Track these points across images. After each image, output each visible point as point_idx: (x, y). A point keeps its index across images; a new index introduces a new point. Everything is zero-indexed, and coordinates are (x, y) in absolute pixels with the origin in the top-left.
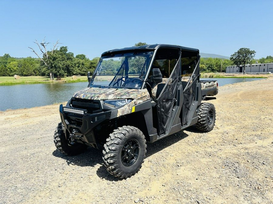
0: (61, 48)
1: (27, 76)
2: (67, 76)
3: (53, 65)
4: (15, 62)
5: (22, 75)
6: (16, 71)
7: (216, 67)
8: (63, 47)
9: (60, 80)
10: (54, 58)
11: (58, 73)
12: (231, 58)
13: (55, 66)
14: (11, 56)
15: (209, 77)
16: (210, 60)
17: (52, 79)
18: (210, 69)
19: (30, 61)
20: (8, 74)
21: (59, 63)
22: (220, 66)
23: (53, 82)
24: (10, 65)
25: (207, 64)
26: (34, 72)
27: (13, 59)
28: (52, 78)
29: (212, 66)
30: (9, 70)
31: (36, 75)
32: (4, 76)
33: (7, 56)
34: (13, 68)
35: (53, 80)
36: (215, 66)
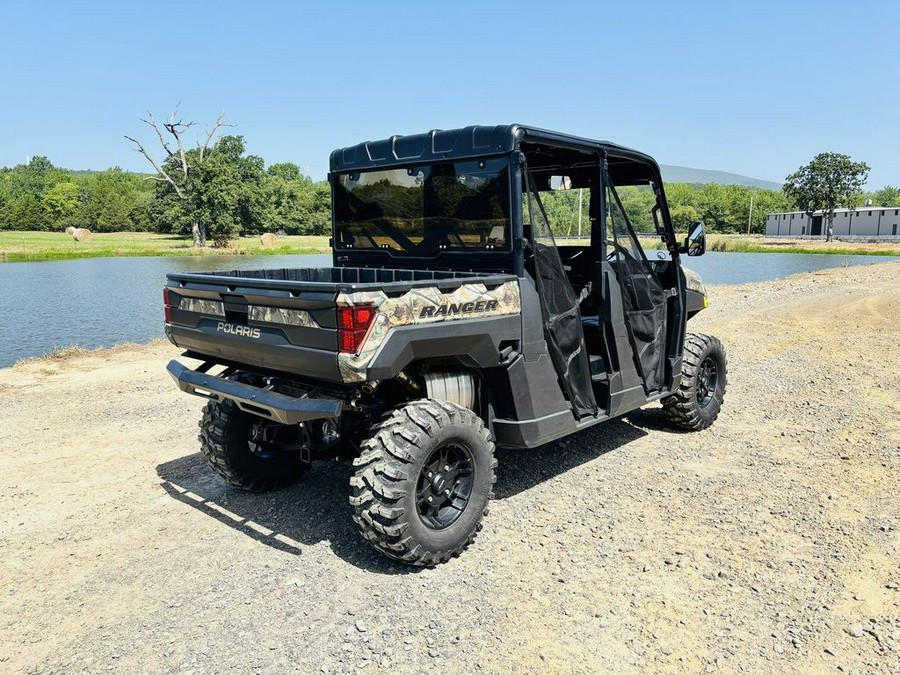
0: (224, 142)
1: (104, 230)
2: (242, 234)
3: (204, 198)
4: (68, 186)
5: (94, 228)
6: (72, 213)
7: (732, 214)
8: (230, 138)
9: (225, 246)
10: (208, 173)
11: (213, 225)
12: (788, 187)
13: (209, 200)
14: (56, 166)
15: (713, 250)
16: (710, 190)
17: (198, 242)
18: (712, 220)
19: (118, 180)
20: (46, 223)
21: (222, 191)
22: (746, 212)
23: (201, 252)
24: (55, 193)
25: (702, 204)
26: (132, 219)
27: (64, 176)
28: (201, 240)
29: (720, 213)
30: (49, 209)
31: (138, 231)
32: (34, 229)
33: (41, 165)
34: (62, 205)
35: (203, 248)
36: (727, 212)
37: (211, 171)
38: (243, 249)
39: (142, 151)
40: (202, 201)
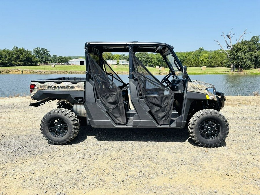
0: (253, 38)
1: (213, 67)
2: (255, 68)
3: (236, 57)
4: (206, 55)
5: (211, 66)
6: (206, 62)
8: (255, 37)
9: (241, 72)
10: (238, 49)
11: (244, 65)
13: (237, 57)
14: (205, 50)
17: (232, 70)
19: (220, 53)
20: (199, 65)
23: (232, 73)
24: (202, 57)
26: (221, 64)
27: (206, 52)
28: (233, 69)
30: (200, 61)
31: (222, 67)
32: (196, 67)
33: (201, 50)
34: (204, 60)
35: (233, 72)
37: (239, 48)
38: (247, 73)
39: (219, 44)
40: (235, 58)
